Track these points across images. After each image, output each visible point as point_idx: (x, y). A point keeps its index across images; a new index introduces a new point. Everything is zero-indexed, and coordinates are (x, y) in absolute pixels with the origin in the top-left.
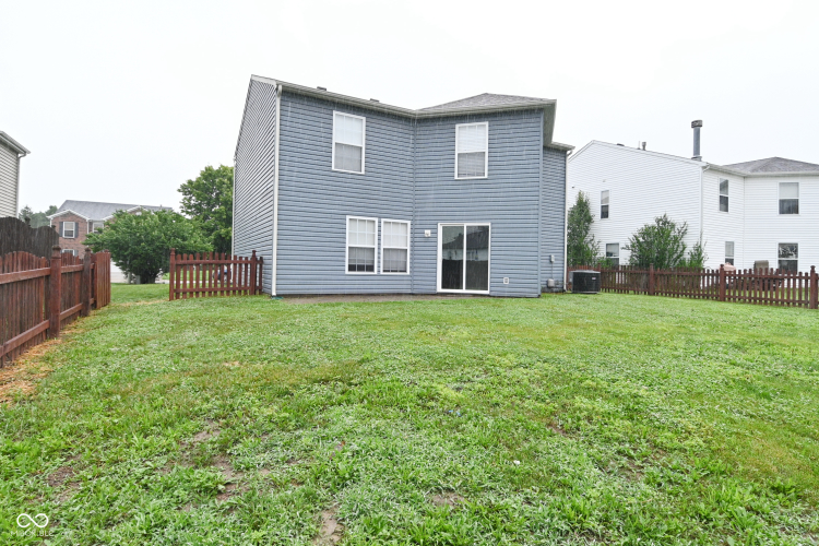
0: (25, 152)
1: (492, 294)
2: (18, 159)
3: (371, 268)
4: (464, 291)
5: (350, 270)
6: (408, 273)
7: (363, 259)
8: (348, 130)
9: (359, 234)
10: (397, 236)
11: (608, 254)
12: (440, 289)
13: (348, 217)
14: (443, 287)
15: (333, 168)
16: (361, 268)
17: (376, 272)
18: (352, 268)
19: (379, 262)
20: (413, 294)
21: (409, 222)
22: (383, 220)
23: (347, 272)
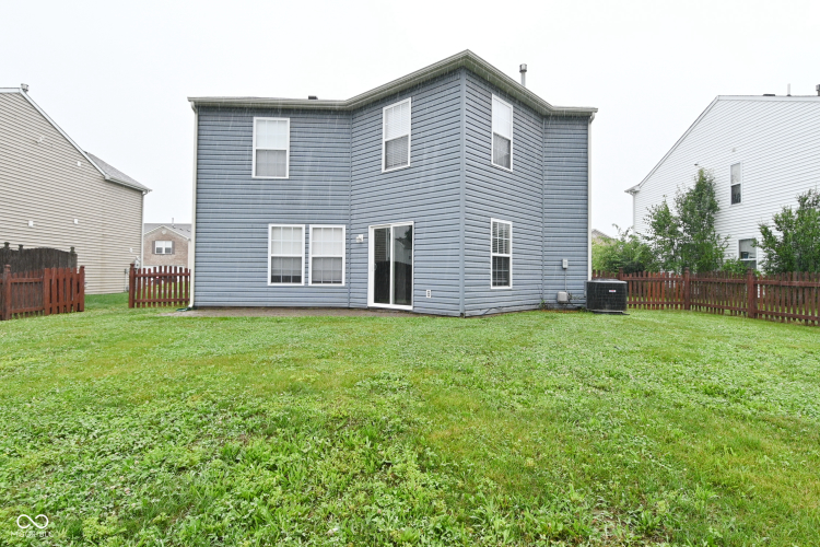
0: (147, 191)
1: (416, 310)
2: (143, 196)
3: (297, 279)
4: (391, 306)
5: (272, 281)
6: (343, 284)
7: (288, 270)
8: (272, 135)
9: (284, 242)
10: (330, 243)
11: (743, 255)
12: (371, 303)
13: (270, 226)
14: (376, 301)
15: (254, 176)
16: (286, 279)
17: (303, 284)
18: (274, 279)
19: (307, 272)
20: (349, 308)
21: (344, 227)
22: (311, 226)
23: (269, 283)
